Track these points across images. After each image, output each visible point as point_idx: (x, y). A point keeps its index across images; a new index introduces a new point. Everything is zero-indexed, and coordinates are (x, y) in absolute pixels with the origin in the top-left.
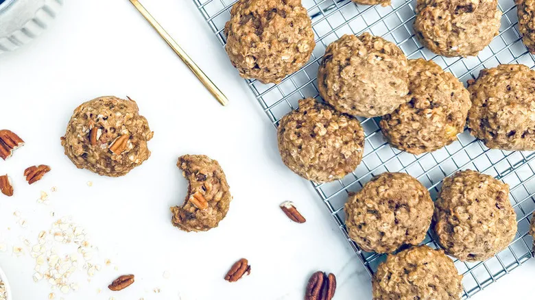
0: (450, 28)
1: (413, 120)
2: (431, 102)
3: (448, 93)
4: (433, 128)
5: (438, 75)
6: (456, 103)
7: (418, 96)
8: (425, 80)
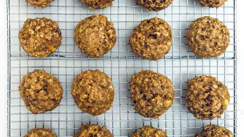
0: (143, 44)
1: (148, 105)
2: (153, 94)
3: (159, 87)
4: (159, 107)
5: (152, 79)
6: (165, 90)
7: (146, 94)
8: (146, 84)
